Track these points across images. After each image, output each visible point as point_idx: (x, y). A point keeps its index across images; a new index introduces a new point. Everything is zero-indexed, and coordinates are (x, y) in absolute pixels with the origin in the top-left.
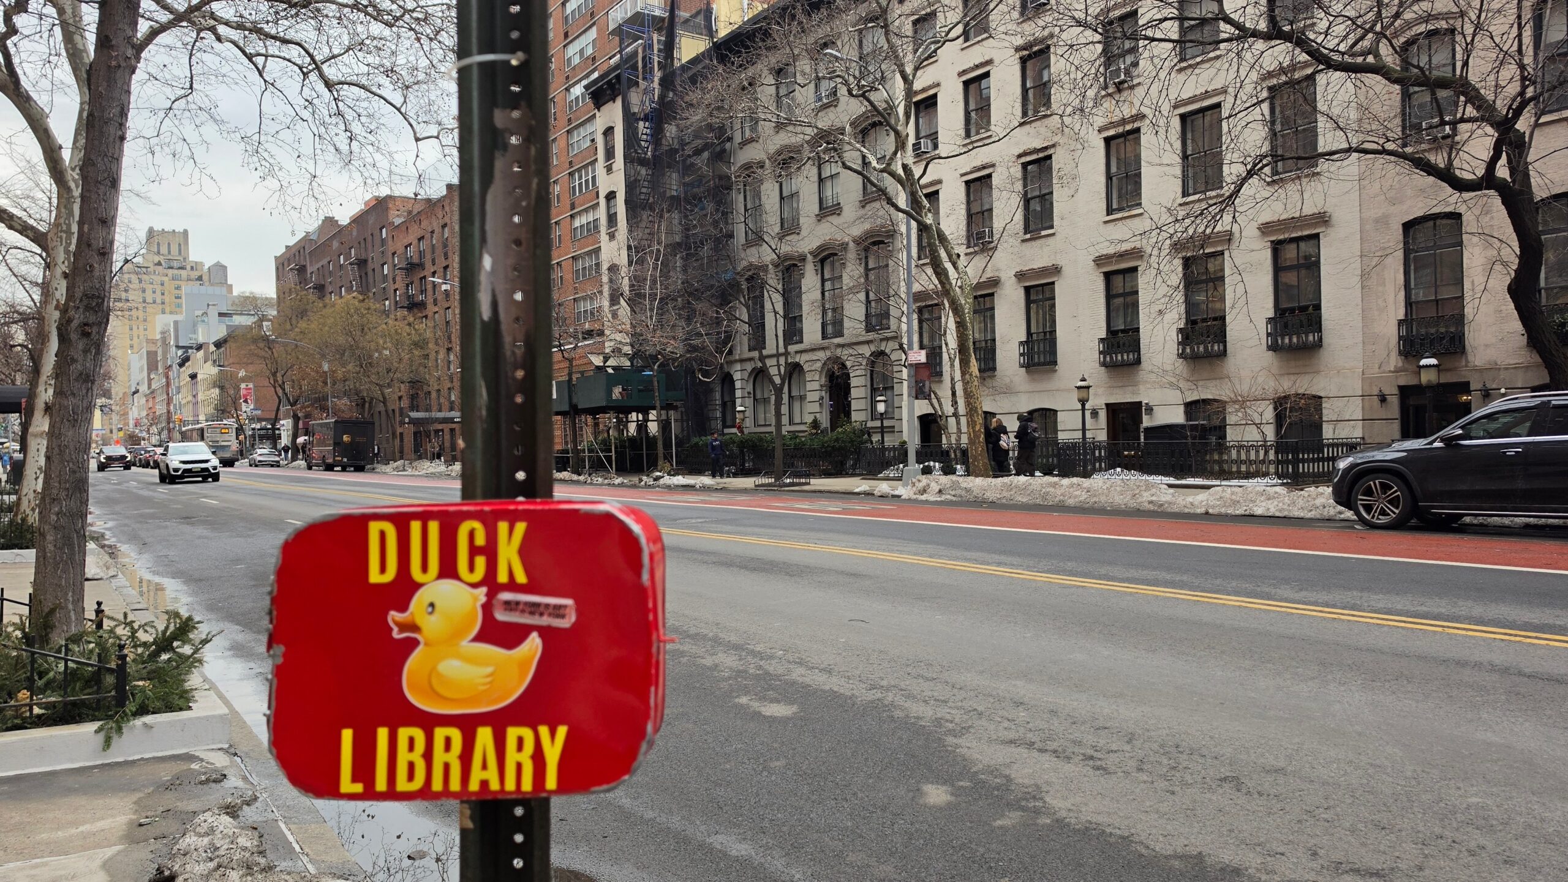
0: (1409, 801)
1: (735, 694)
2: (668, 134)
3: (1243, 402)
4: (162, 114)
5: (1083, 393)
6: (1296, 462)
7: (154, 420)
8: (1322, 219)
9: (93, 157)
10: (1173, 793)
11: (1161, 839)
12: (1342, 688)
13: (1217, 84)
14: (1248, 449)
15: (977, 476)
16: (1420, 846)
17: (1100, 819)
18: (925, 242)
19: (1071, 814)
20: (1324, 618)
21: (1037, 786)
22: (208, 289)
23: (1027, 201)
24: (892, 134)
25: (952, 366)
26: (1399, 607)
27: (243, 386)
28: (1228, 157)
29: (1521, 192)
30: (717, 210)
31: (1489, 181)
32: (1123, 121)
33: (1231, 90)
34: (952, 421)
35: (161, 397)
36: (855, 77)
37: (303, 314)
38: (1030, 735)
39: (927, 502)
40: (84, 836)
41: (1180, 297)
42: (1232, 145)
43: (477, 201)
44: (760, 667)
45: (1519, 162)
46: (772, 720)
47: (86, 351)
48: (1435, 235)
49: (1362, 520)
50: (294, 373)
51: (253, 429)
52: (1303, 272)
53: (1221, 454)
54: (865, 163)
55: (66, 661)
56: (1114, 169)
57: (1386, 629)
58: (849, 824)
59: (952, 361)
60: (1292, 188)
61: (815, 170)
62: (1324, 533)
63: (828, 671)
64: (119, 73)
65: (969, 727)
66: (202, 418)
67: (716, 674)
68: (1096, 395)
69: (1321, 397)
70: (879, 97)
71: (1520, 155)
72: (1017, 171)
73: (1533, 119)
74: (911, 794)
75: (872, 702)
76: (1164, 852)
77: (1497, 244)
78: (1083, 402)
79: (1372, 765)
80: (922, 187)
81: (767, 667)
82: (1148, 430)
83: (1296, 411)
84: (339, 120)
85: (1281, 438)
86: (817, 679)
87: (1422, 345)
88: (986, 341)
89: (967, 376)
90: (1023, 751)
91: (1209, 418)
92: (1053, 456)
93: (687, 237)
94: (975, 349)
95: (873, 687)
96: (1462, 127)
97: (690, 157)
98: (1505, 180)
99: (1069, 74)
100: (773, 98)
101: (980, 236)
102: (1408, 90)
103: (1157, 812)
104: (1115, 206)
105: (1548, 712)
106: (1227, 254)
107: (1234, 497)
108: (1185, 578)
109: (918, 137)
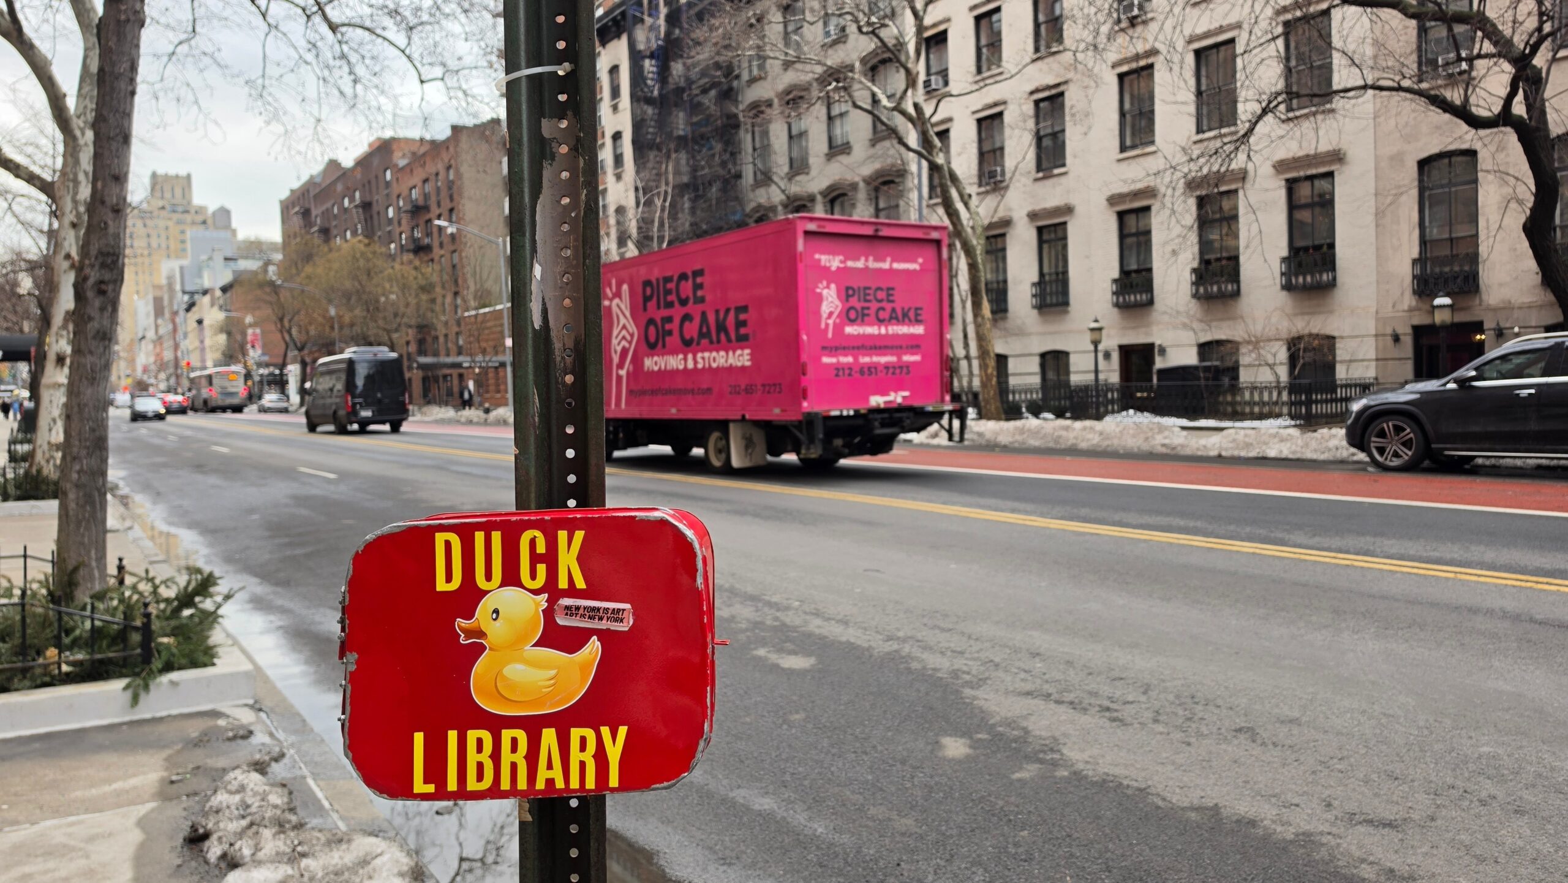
0: (1421, 751)
1: (753, 646)
2: (674, 72)
3: (1256, 343)
4: (165, 59)
5: (1096, 335)
6: (1309, 403)
7: (162, 366)
8: (1337, 157)
9: (105, 113)
10: (1189, 744)
11: (1178, 790)
12: (1356, 637)
13: (1232, 19)
14: (1261, 390)
15: (989, 419)
16: (1432, 796)
17: (1117, 771)
18: (936, 181)
19: (1088, 767)
20: (1337, 565)
21: (1055, 739)
22: (211, 234)
23: (1039, 139)
24: (902, 72)
25: (964, 307)
26: (1412, 552)
27: (250, 331)
28: (1242, 94)
29: (1537, 129)
30: (725, 151)
31: (1505, 118)
32: (1137, 57)
33: (1246, 26)
34: (964, 364)
35: (168, 344)
36: (865, 14)
37: (308, 258)
38: (1046, 687)
39: (939, 447)
40: (118, 793)
41: (1193, 238)
42: (1247, 83)
43: (528, 213)
44: (776, 619)
45: (1535, 99)
46: (790, 672)
47: (102, 309)
48: (1450, 173)
49: (1374, 461)
50: (302, 317)
51: (261, 375)
52: (1317, 210)
53: (1234, 395)
54: (875, 101)
55: (93, 620)
56: (1127, 106)
57: (1399, 575)
58: (870, 777)
59: (963, 302)
60: (1307, 125)
61: (824, 110)
62: (1336, 476)
63: (845, 622)
64: (129, 27)
65: (987, 679)
66: (209, 363)
67: (733, 625)
68: (1109, 336)
69: (1334, 338)
70: (889, 33)
71: (1537, 91)
72: (1029, 108)
73: (1550, 54)
74: (929, 747)
75: (889, 653)
76: (1180, 804)
77: (1512, 181)
78: (1096, 343)
79: (1385, 714)
80: (933, 125)
81: (783, 618)
82: (1161, 372)
83: (1310, 351)
84: (343, 62)
85: (1295, 378)
86: (834, 631)
87: (1435, 284)
88: (998, 282)
89: (979, 319)
90: (1039, 703)
91: (1222, 359)
92: (1065, 398)
93: (695, 178)
94: (988, 291)
95: (890, 639)
96: (1479, 63)
97: (697, 95)
98: (1521, 117)
99: (1082, 9)
100: (782, 35)
101: (992, 175)
102: (1424, 25)
103: (1173, 763)
104: (1128, 143)
105: (1559, 660)
106: (1241, 193)
107: (1247, 440)
108: (1199, 524)
109: (928, 74)
